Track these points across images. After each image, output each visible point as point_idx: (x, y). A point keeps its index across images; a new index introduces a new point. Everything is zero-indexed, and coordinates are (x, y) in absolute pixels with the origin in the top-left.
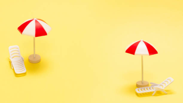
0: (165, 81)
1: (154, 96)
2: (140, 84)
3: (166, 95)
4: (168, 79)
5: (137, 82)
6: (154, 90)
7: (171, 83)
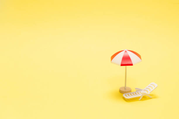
0: (149, 86)
1: (140, 100)
2: (123, 90)
3: (151, 99)
4: (151, 85)
5: (120, 88)
6: (141, 95)
7: (156, 88)
